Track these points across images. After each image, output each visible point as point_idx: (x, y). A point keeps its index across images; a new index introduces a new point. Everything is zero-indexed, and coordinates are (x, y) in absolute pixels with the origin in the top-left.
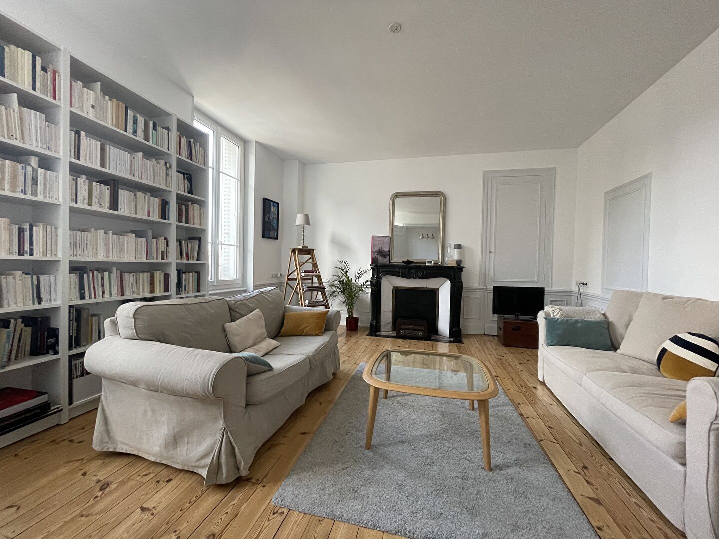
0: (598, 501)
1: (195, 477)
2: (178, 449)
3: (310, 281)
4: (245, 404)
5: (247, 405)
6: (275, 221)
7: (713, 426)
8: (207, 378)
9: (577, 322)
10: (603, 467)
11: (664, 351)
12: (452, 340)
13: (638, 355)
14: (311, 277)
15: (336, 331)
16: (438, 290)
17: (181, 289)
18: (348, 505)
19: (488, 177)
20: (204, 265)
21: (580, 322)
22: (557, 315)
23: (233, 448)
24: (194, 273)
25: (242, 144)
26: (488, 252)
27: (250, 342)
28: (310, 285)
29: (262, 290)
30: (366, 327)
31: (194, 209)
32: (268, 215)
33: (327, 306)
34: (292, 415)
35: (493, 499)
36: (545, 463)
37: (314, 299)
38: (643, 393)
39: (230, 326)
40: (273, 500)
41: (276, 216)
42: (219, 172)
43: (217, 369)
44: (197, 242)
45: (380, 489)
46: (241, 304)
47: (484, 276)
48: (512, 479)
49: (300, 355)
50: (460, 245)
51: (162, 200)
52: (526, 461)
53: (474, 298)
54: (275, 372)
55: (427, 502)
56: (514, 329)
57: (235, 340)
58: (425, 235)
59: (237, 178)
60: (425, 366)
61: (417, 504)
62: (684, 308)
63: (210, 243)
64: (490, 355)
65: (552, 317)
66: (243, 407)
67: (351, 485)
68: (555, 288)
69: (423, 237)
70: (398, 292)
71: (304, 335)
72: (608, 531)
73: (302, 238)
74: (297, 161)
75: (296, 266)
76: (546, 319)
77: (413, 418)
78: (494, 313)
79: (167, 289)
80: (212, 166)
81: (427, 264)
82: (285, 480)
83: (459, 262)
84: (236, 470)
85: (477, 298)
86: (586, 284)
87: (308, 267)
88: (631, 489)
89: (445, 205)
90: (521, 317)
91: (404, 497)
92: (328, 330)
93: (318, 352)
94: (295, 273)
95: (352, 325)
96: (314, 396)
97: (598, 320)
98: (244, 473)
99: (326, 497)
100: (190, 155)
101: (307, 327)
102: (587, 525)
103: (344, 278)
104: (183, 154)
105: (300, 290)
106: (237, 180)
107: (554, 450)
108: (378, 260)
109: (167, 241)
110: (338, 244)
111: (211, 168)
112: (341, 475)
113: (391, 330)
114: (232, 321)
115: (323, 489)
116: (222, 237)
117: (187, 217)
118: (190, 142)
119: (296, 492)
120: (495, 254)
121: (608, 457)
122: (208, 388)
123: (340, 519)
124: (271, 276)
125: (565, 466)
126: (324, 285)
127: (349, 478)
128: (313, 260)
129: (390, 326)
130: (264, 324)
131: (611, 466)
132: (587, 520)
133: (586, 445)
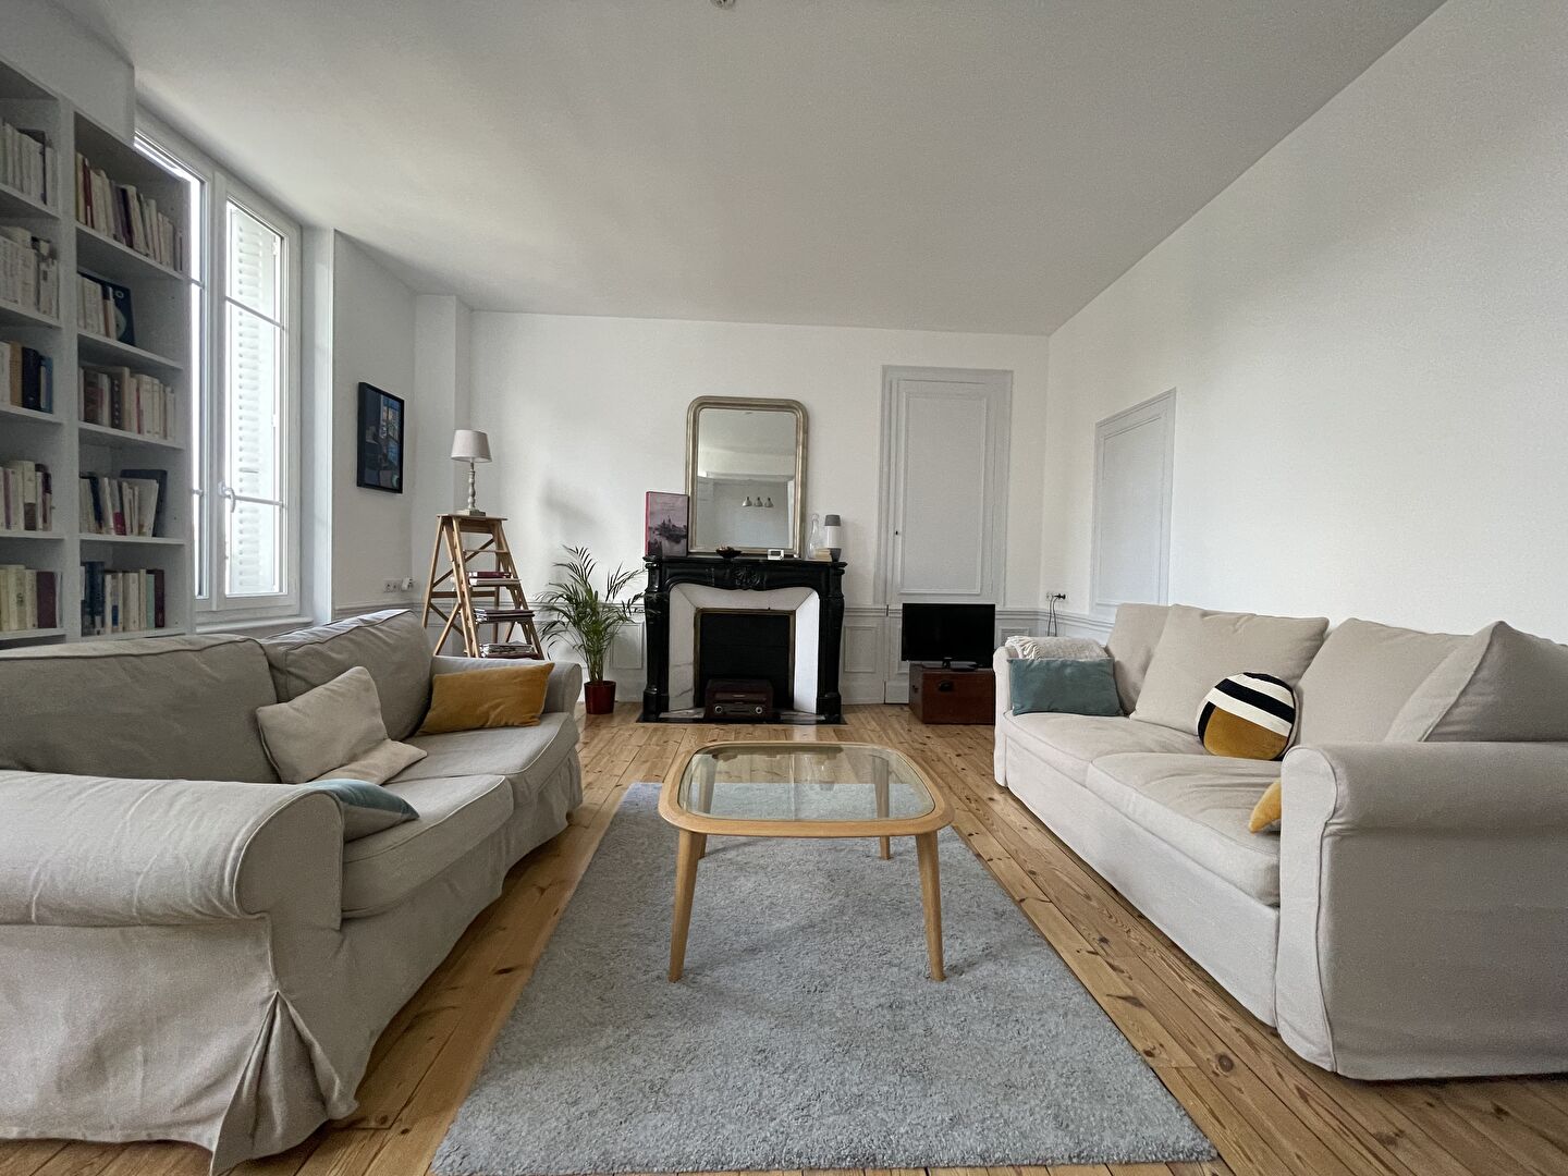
0: (1133, 1001)
1: (173, 1156)
2: (111, 1084)
3: (492, 599)
4: (339, 919)
5: (345, 921)
6: (393, 446)
7: (1327, 831)
8: (217, 860)
9: (1064, 665)
10: (1132, 934)
11: (1210, 708)
12: (823, 718)
13: (1166, 720)
14: (493, 589)
15: (572, 713)
16: (793, 613)
17: (98, 619)
18: (645, 1127)
19: (893, 381)
20: (179, 552)
21: (1070, 665)
22: (1028, 654)
23: (305, 1049)
24: (143, 572)
25: (295, 234)
26: (891, 532)
27: (340, 751)
28: (493, 608)
29: (366, 617)
30: (634, 703)
31: (142, 393)
32: (373, 428)
33: (539, 656)
34: (471, 927)
35: (958, 1039)
36: (1037, 945)
37: (502, 641)
38: (1197, 786)
39: (273, 714)
40: (437, 1163)
41: (397, 434)
42: (223, 299)
43: (250, 831)
44: (155, 485)
45: (718, 1071)
46: (307, 654)
47: (884, 586)
48: (984, 988)
49: (488, 776)
50: (837, 518)
51: (25, 351)
52: (1004, 946)
53: (865, 629)
54: (424, 824)
55: (826, 1076)
56: (942, 689)
57: (290, 752)
58: (754, 500)
59: (278, 320)
60: (776, 778)
61: (807, 1087)
62: (1236, 631)
63: (197, 493)
64: (901, 743)
65: (1021, 657)
66: (334, 929)
67: (645, 1078)
68: (1010, 607)
69: (749, 504)
70: (707, 621)
71: (491, 728)
72: (1164, 1056)
73: (470, 491)
74: (454, 298)
75: (455, 559)
76: (1011, 662)
77: (768, 894)
78: (904, 659)
79: (47, 617)
80: (198, 280)
81: (770, 558)
82: (467, 1103)
83: (835, 553)
84: (319, 1106)
85: (870, 629)
86: (1064, 597)
87: (487, 562)
88: (1181, 966)
89: (806, 432)
90: (955, 664)
91: (776, 1076)
92: (556, 711)
93: (535, 762)
94: (453, 579)
95: (602, 700)
96: (522, 875)
97: (1098, 659)
98: (342, 1109)
99: (585, 1122)
100: (127, 232)
101: (498, 706)
102: (1130, 1053)
103: (580, 589)
104: (101, 221)
105: (467, 619)
106: (278, 329)
107: (1047, 916)
108: (660, 548)
109: (47, 479)
110: (561, 507)
111: (197, 283)
112: (618, 1058)
113: (691, 705)
114: (282, 697)
115: (575, 1103)
116: (233, 478)
117: (119, 410)
118: (124, 192)
119: (501, 1128)
120: (904, 537)
121: (1136, 915)
122: (220, 888)
123: (628, 1168)
124: (384, 587)
125: (1072, 945)
126: (530, 609)
127: (637, 1061)
128: (500, 545)
129: (689, 698)
130: (378, 705)
131: (1141, 929)
132: (1127, 1042)
133: (1099, 900)
